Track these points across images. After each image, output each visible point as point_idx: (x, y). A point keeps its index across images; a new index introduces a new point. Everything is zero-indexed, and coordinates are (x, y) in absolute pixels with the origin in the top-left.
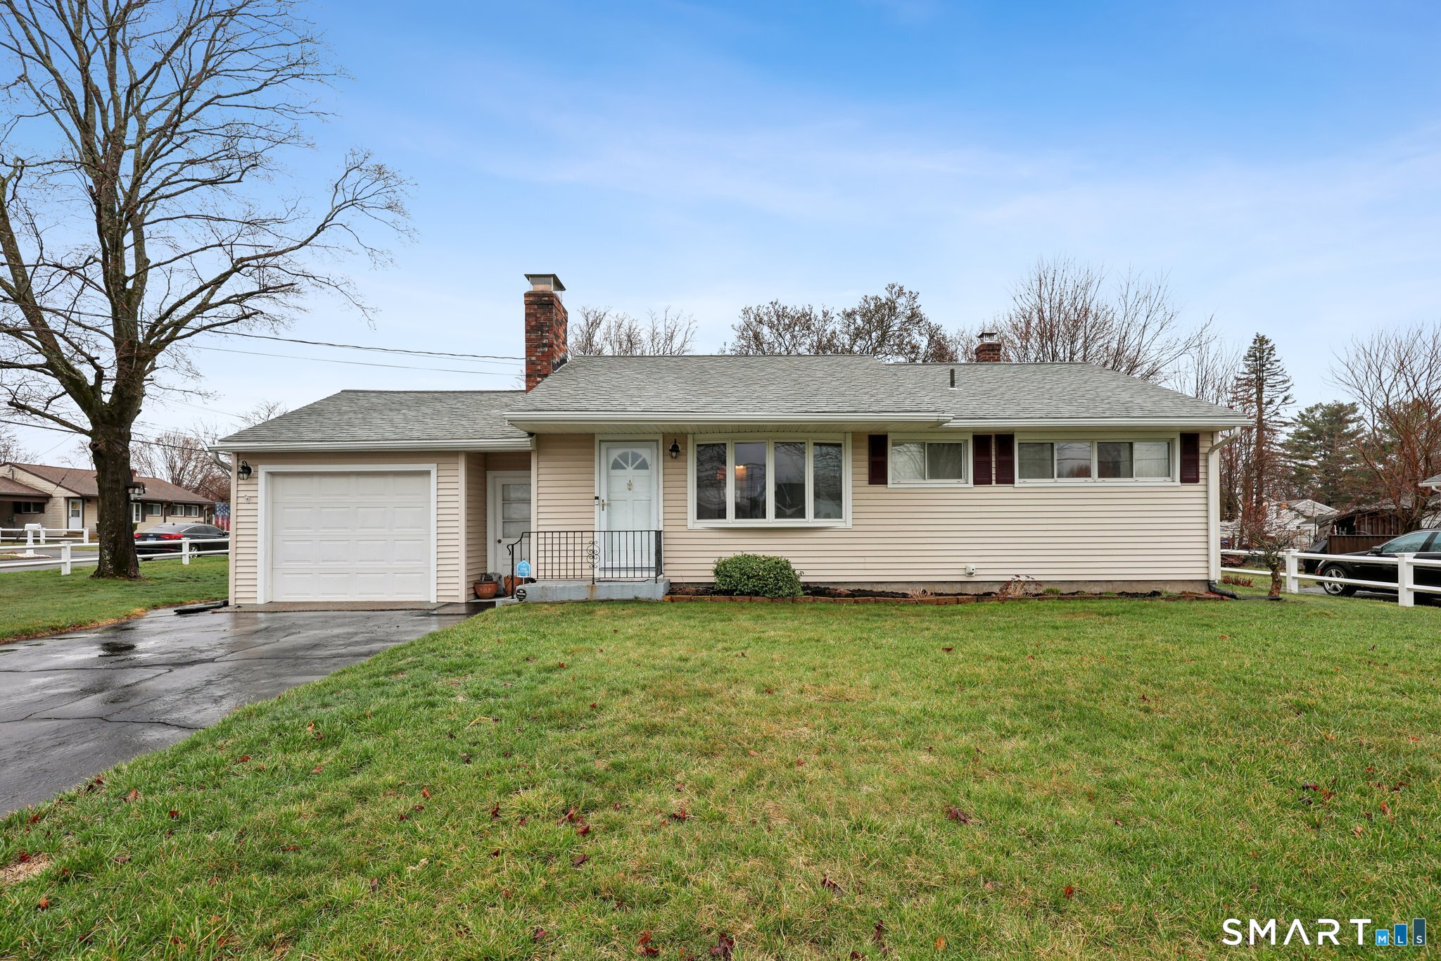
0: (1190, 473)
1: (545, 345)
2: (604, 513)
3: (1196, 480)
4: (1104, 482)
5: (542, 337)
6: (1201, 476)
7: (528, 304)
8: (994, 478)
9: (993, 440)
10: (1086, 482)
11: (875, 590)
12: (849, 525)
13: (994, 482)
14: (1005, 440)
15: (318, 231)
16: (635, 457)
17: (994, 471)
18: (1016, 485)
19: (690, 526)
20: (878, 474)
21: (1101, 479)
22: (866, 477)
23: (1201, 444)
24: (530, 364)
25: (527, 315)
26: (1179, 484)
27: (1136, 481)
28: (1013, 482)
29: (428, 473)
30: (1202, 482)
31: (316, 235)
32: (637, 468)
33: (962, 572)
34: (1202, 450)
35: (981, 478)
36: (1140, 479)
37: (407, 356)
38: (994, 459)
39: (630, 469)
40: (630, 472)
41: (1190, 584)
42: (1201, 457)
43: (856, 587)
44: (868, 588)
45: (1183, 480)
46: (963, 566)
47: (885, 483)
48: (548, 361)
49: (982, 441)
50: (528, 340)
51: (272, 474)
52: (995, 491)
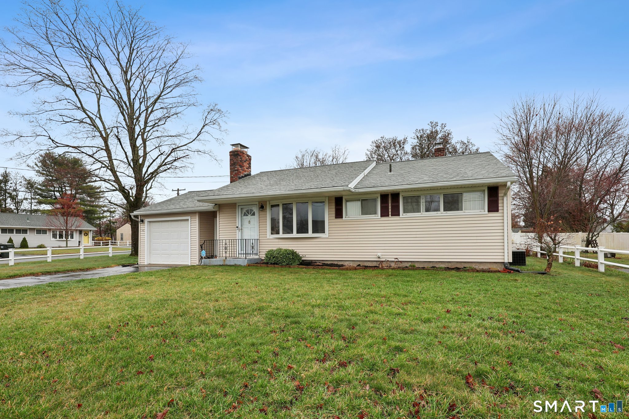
0: (493, 206)
1: (236, 170)
2: (240, 233)
3: (497, 211)
4: (446, 213)
5: (235, 167)
6: (500, 208)
7: (231, 155)
8: (390, 213)
9: (390, 196)
10: (437, 213)
11: (339, 264)
12: (327, 236)
13: (390, 216)
14: (395, 196)
15: (198, 135)
16: (251, 210)
17: (390, 210)
18: (400, 216)
19: (268, 237)
20: (339, 214)
21: (445, 212)
22: (334, 215)
23: (500, 192)
24: (231, 178)
25: (231, 160)
26: (487, 213)
27: (464, 212)
28: (399, 215)
29: (188, 220)
30: (500, 211)
31: (197, 137)
32: (252, 215)
33: (376, 257)
34: (500, 195)
35: (384, 214)
36: (466, 211)
37: (204, 178)
38: (390, 205)
39: (249, 216)
40: (249, 217)
41: (494, 264)
42: (500, 198)
43: (331, 262)
44: (336, 263)
45: (489, 211)
46: (376, 254)
47: (342, 217)
48: (237, 176)
49: (384, 197)
50: (231, 169)
51: (150, 222)
52: (391, 219)
